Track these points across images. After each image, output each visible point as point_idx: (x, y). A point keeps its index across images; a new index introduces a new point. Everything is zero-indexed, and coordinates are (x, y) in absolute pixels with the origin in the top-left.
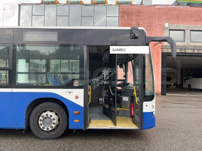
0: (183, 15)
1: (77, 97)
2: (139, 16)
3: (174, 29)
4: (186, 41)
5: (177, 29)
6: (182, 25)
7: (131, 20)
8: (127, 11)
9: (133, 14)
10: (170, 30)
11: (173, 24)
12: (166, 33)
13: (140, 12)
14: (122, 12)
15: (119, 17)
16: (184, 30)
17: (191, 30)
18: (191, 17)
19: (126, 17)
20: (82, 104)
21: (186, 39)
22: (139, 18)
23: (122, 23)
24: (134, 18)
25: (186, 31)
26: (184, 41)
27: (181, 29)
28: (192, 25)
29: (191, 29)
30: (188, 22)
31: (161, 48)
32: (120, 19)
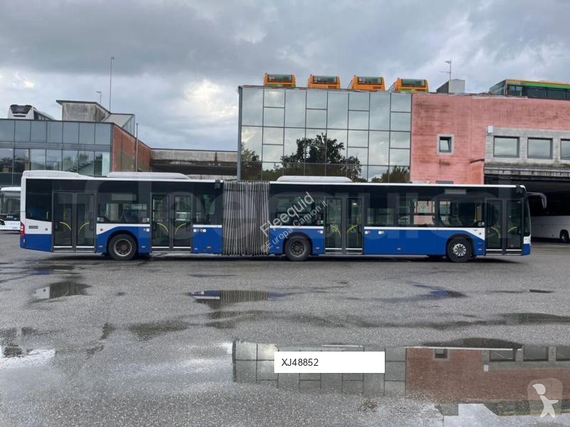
0: (517, 111)
1: (480, 234)
2: (445, 112)
3: (501, 135)
4: (520, 156)
5: (507, 135)
6: (515, 129)
7: (432, 118)
8: (426, 103)
9: (434, 108)
10: (496, 137)
11: (500, 126)
12: (489, 141)
13: (447, 106)
14: (416, 105)
15: (411, 112)
16: (518, 138)
17: (529, 138)
18: (529, 116)
19: (423, 114)
20: (483, 238)
21: (521, 153)
22: (445, 115)
23: (417, 123)
24: (437, 115)
25: (521, 139)
26: (518, 156)
27: (512, 135)
28: (530, 130)
29: (530, 136)
30: (524, 124)
31: (484, 170)
32: (413, 117)
